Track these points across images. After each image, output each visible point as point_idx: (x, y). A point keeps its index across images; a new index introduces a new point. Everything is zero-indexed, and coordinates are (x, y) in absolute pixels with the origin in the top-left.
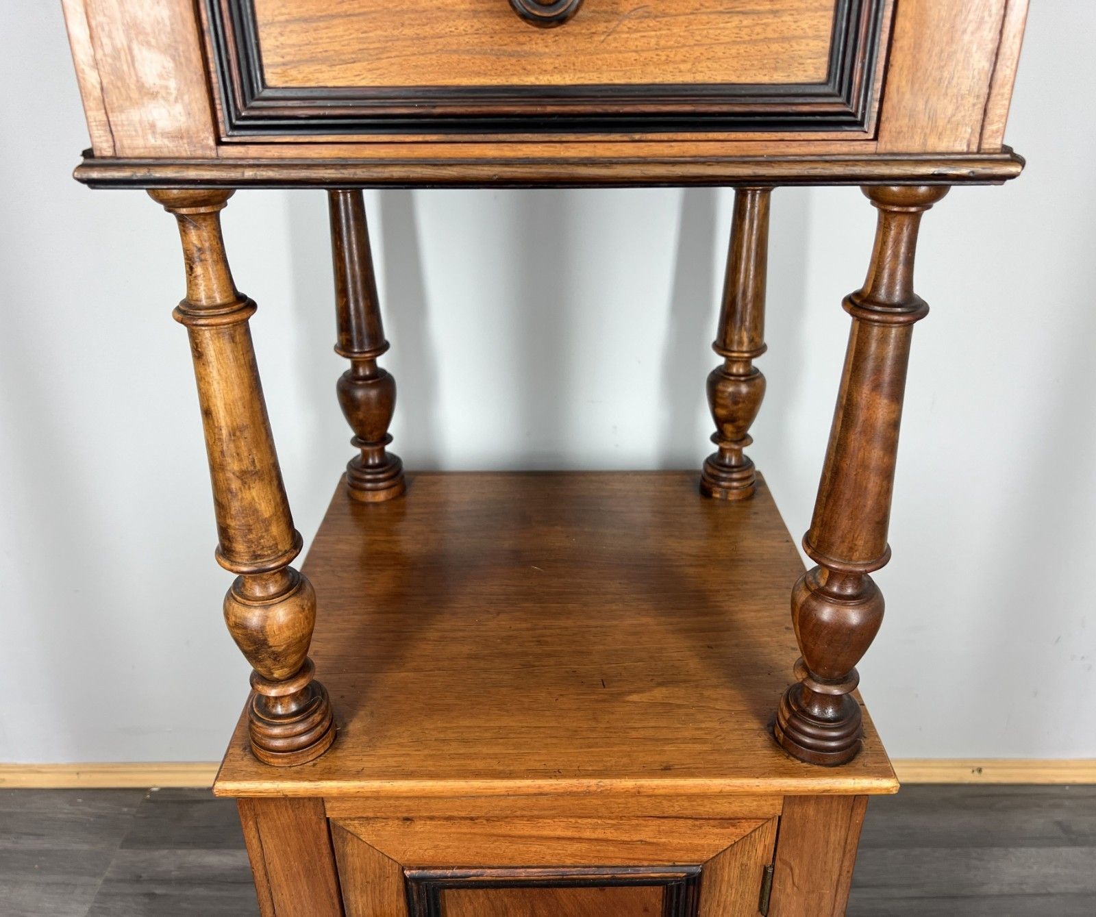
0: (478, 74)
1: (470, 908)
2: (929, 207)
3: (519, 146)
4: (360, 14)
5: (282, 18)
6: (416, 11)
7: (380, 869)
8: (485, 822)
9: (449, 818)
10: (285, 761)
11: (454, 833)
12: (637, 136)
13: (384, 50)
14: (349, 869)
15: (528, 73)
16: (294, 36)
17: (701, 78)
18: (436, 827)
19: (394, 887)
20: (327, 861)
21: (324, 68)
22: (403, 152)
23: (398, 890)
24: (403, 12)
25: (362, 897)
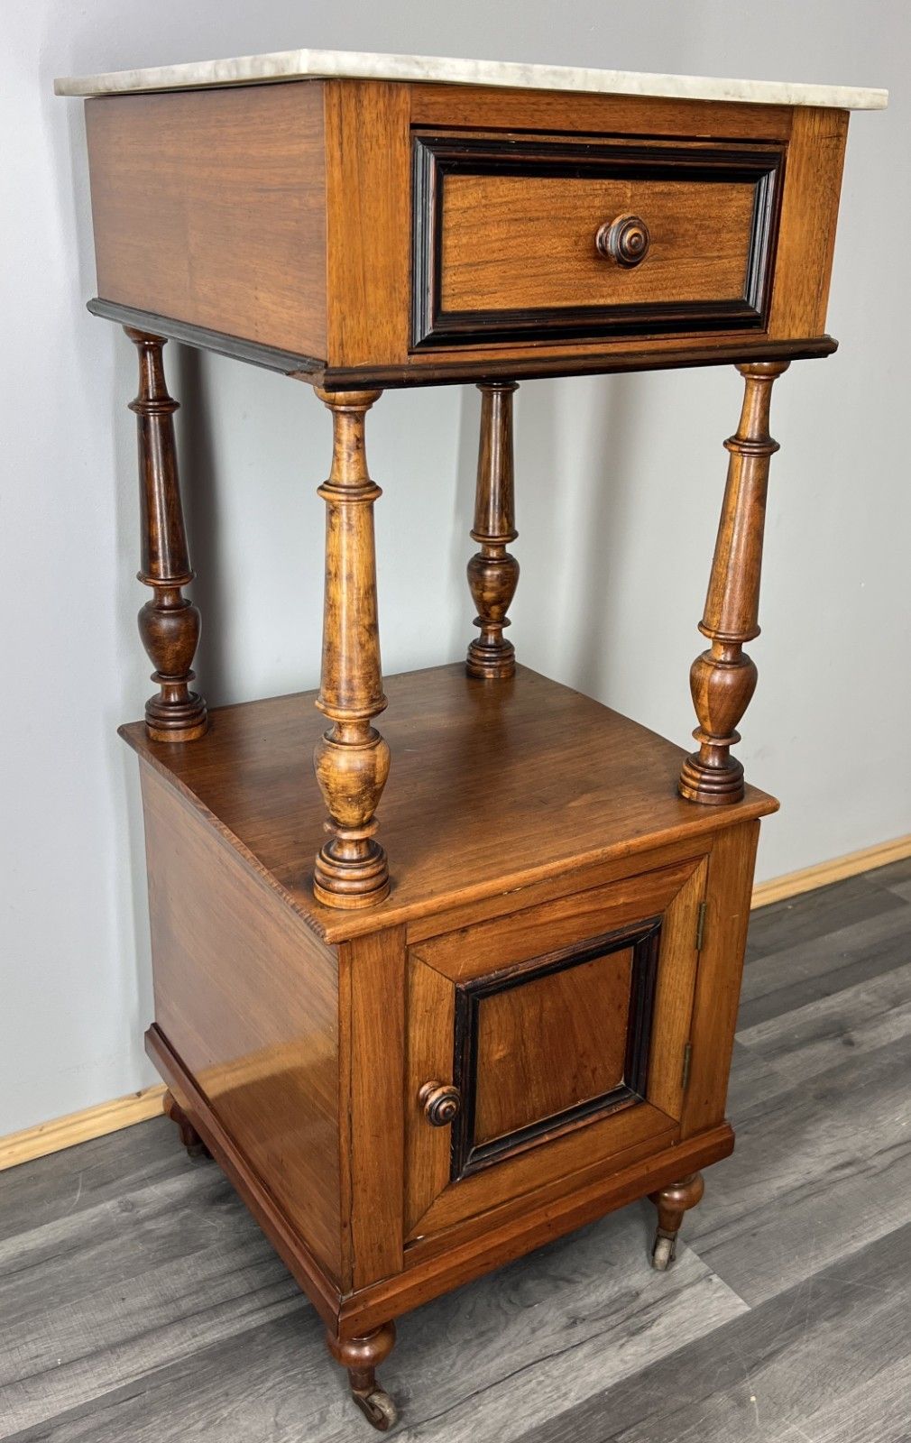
0: (566, 299)
1: (496, 1018)
2: (778, 376)
3: (590, 346)
4: (503, 260)
5: (457, 263)
6: (534, 258)
7: (438, 992)
8: (519, 917)
9: (494, 920)
10: (372, 899)
11: (496, 935)
12: (649, 337)
13: (514, 284)
14: (414, 999)
15: (594, 297)
16: (462, 276)
17: (681, 298)
18: (485, 932)
19: (447, 1008)
20: (400, 994)
21: (477, 297)
22: (523, 354)
23: (449, 1011)
24: (528, 258)
25: (420, 1029)
